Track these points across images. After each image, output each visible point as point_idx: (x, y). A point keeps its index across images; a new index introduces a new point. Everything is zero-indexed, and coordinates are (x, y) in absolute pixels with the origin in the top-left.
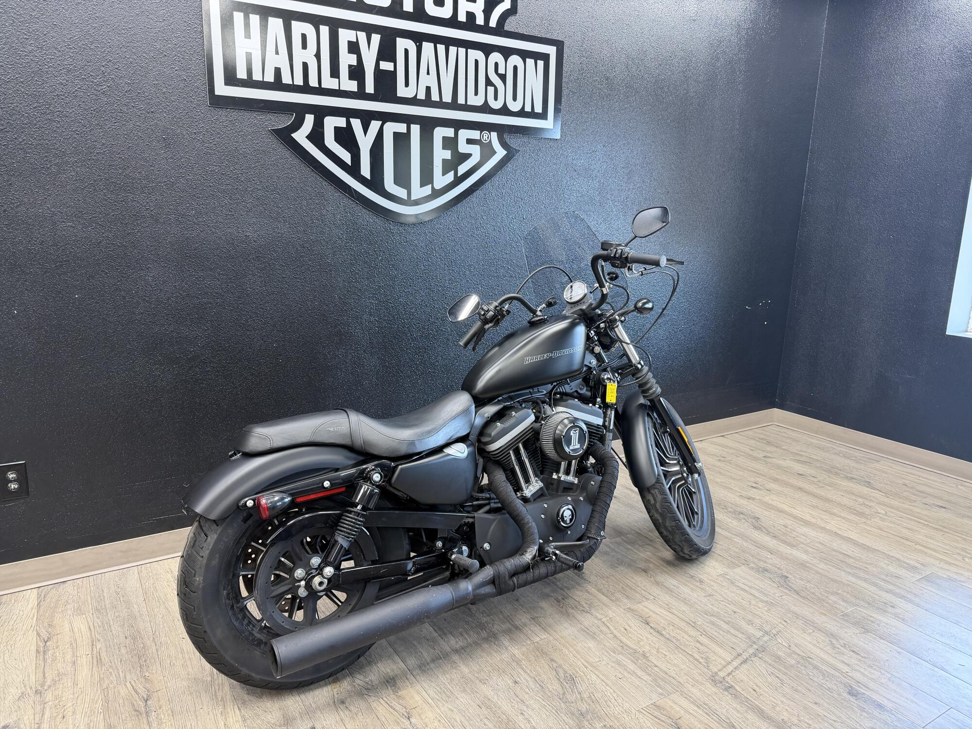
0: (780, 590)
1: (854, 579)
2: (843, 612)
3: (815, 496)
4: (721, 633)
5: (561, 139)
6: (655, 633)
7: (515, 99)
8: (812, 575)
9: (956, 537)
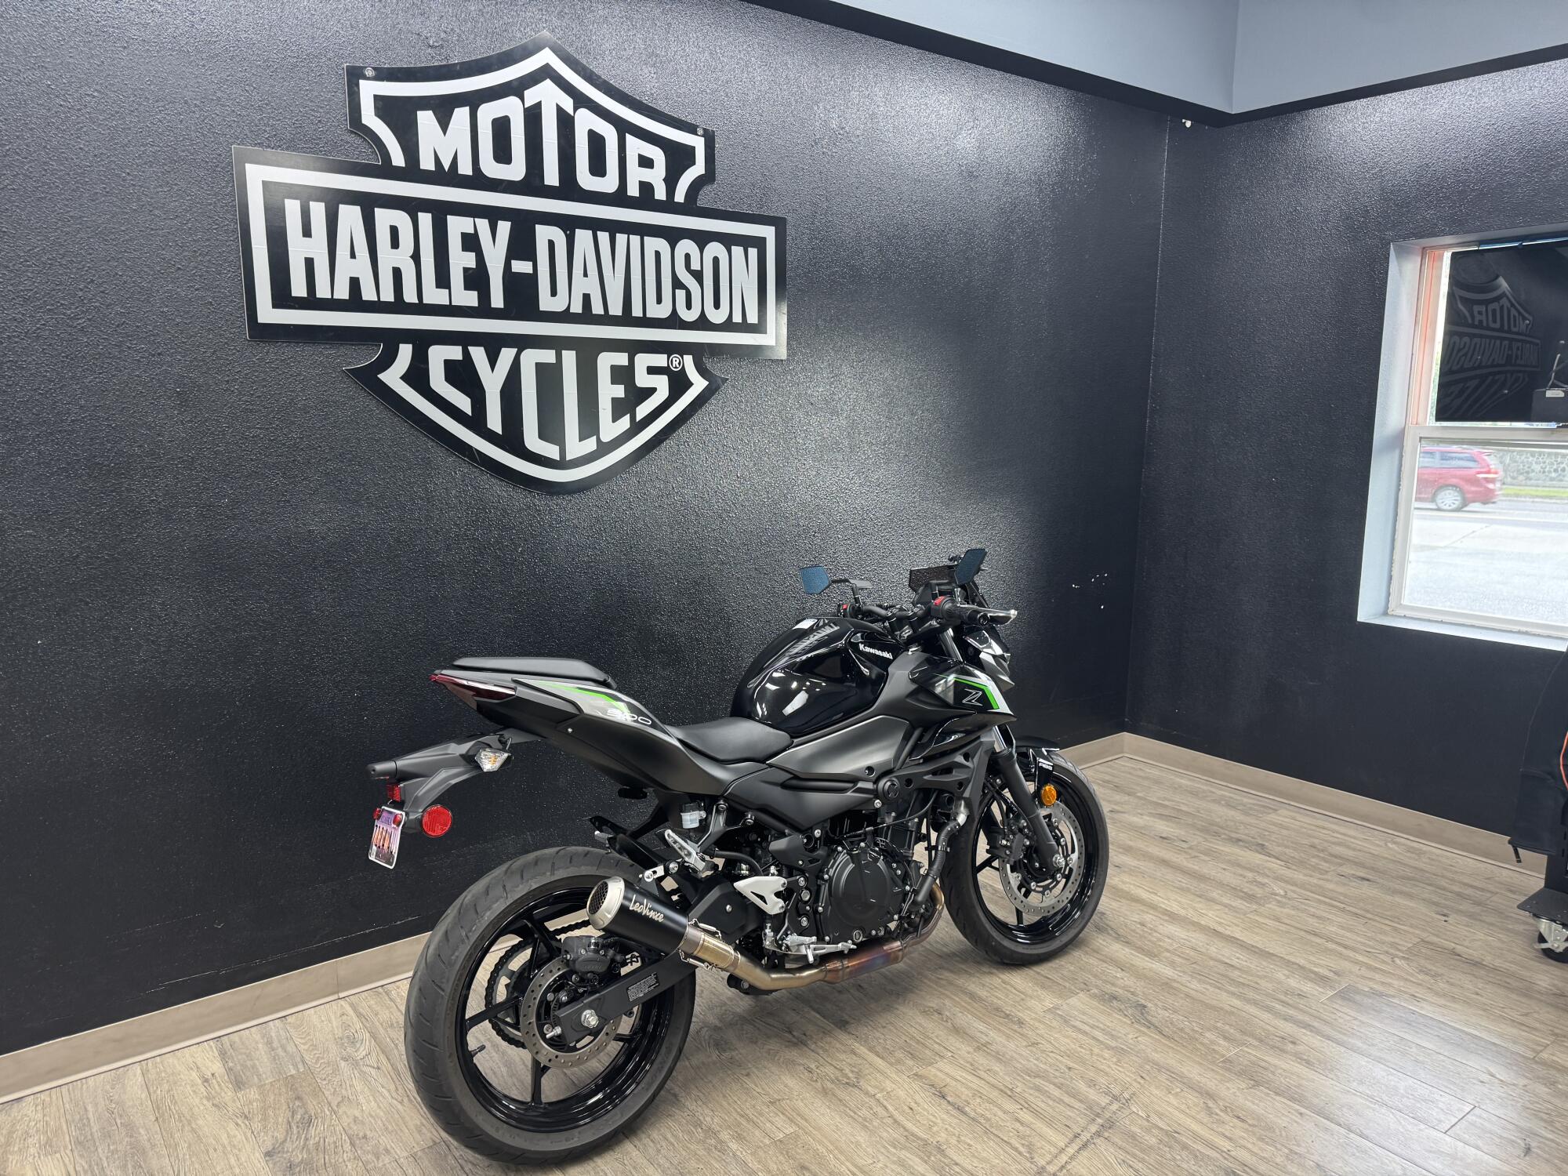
0: (1135, 1028)
1: (1239, 1003)
2: (1223, 1056)
3: (1184, 872)
4: (1051, 1102)
5: (788, 359)
6: (954, 1112)
7: (717, 305)
8: (1181, 1001)
9: (1384, 927)
